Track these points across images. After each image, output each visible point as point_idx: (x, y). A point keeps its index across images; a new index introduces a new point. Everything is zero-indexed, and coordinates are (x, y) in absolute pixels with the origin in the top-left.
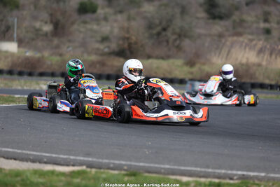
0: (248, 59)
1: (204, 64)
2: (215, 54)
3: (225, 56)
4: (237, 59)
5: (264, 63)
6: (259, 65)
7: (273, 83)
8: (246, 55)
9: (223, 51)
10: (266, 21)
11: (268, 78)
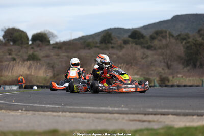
0: (23, 72)
1: (1, 76)
2: (5, 71)
3: (11, 71)
4: (17, 72)
5: (33, 74)
6: (30, 75)
7: (42, 84)
8: (23, 70)
9: (9, 69)
10: (10, 54)
11: (39, 82)
